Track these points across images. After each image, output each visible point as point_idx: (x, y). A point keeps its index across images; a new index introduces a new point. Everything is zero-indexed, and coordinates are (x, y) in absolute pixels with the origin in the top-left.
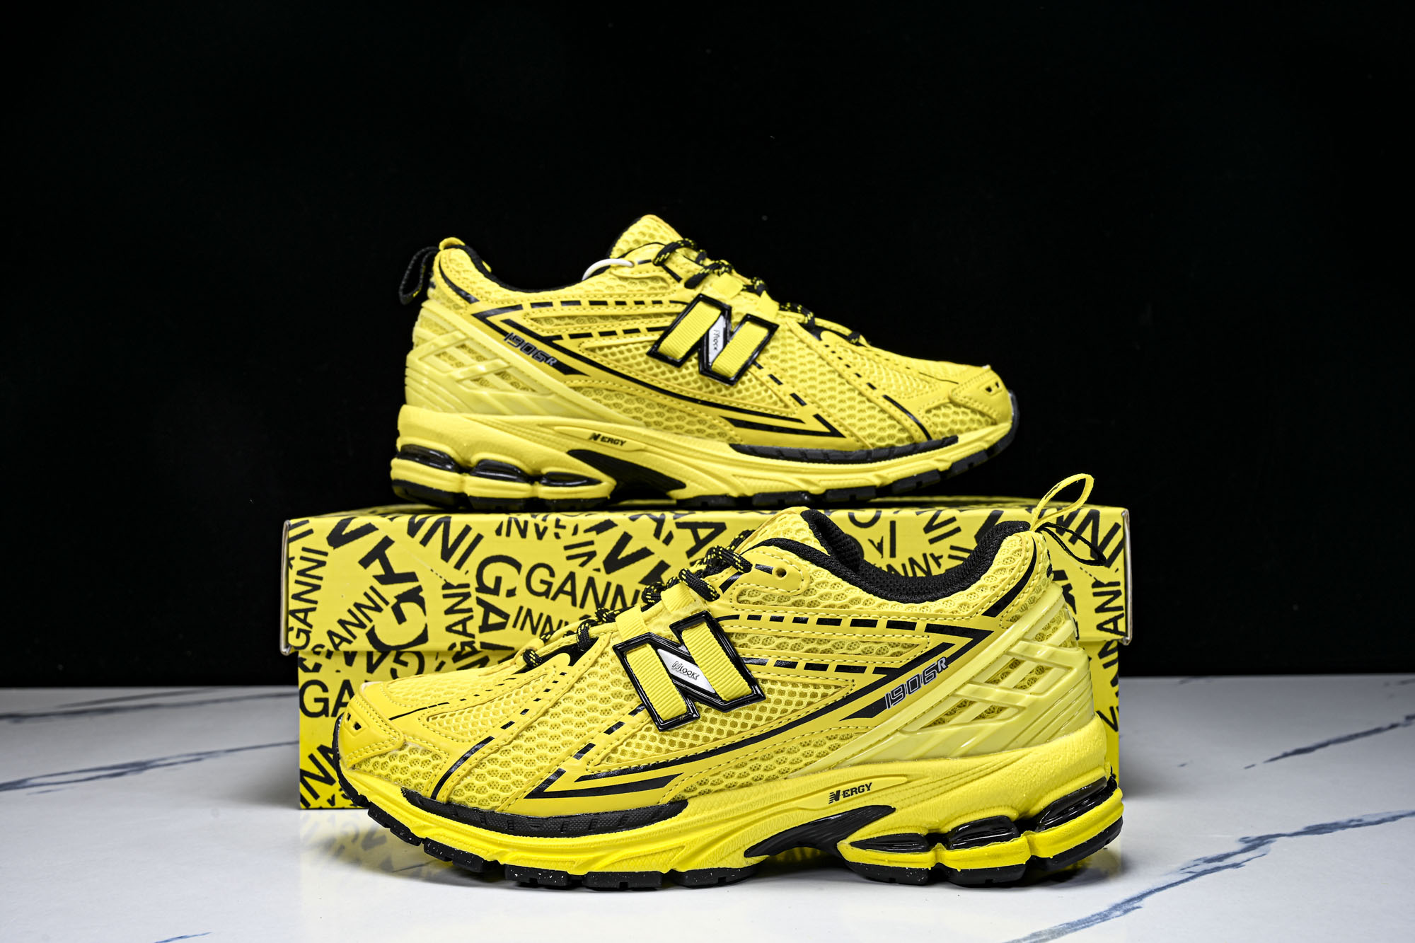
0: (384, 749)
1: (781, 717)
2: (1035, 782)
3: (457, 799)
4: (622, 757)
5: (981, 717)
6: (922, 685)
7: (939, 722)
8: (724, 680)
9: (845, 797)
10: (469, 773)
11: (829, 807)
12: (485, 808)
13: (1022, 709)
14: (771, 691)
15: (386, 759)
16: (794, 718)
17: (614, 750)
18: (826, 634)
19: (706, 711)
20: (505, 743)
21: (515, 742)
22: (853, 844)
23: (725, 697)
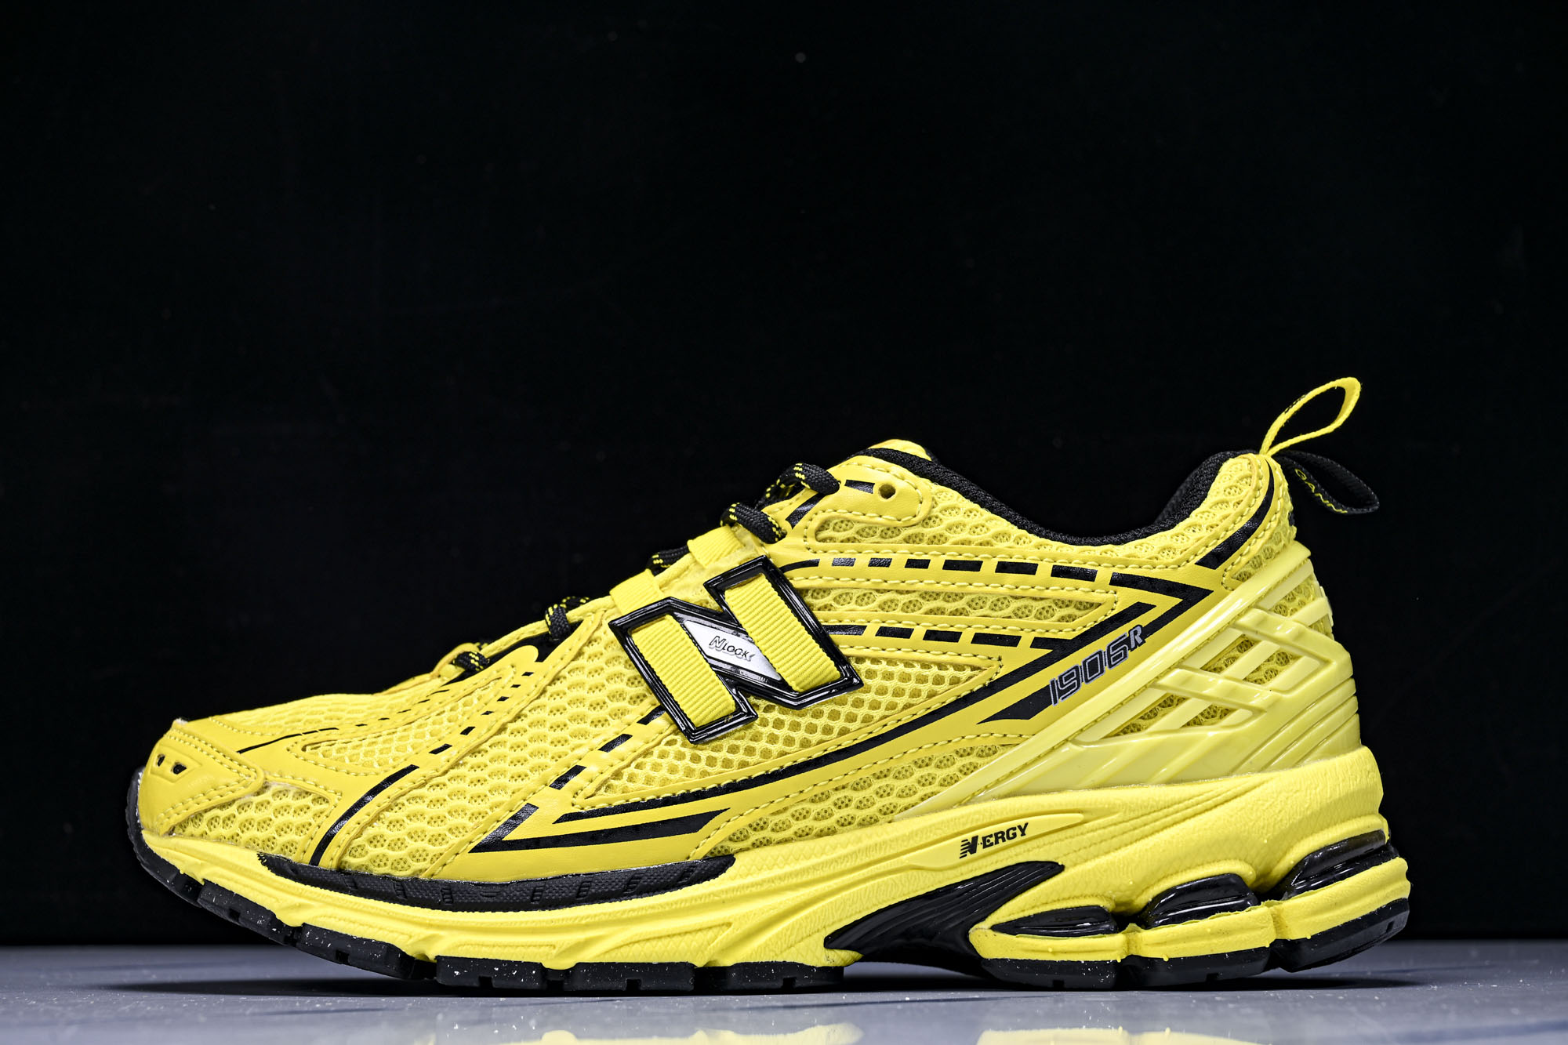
0: (229, 796)
1: (885, 717)
2: (1281, 820)
3: (354, 862)
4: (630, 785)
5: (1195, 722)
6: (1106, 668)
7: (1130, 729)
8: (796, 659)
9: (985, 846)
10: (377, 818)
11: (960, 865)
12: (401, 874)
13: (1257, 711)
14: (871, 674)
15: (233, 809)
16: (906, 718)
17: (617, 775)
18: (958, 584)
19: (767, 710)
20: (437, 774)
21: (452, 773)
22: (997, 928)
23: (797, 685)
